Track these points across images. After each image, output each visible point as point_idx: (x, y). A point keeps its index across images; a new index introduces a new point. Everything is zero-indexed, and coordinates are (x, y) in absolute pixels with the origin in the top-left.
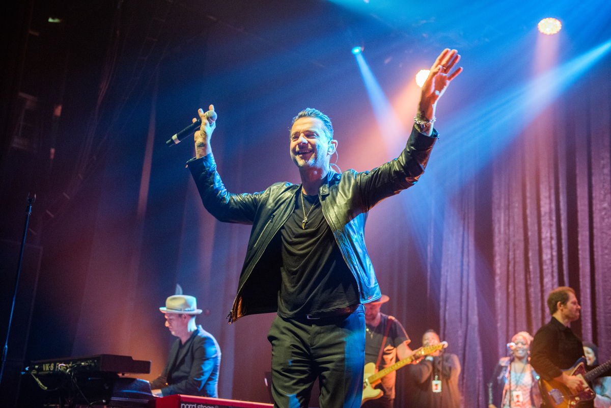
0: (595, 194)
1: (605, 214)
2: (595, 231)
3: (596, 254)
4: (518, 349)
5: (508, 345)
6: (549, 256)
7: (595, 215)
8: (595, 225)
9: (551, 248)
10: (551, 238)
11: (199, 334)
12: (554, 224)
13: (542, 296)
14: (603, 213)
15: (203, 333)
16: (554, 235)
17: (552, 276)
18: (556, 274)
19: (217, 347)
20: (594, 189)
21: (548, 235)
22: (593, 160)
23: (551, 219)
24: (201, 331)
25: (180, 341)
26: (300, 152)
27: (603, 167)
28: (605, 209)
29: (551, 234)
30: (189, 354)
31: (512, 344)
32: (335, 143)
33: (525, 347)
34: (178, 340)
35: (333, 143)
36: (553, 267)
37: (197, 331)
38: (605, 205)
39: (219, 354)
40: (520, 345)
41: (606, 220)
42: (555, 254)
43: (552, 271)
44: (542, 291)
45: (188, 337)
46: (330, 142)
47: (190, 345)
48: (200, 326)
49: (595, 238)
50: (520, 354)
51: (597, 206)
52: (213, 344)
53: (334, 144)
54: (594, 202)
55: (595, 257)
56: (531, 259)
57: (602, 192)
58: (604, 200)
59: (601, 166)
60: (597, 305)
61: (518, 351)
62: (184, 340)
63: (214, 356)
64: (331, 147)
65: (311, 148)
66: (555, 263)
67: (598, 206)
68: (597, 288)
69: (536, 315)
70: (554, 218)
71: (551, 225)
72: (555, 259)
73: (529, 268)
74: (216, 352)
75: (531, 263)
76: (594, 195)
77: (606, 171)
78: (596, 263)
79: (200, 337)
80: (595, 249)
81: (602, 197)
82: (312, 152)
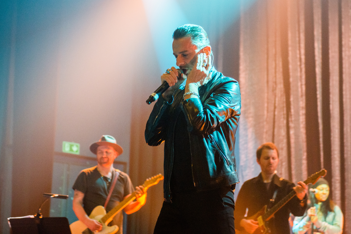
2: (344, 76)
3: (344, 97)
7: (344, 61)
20: (343, 36)
22: (343, 10)
54: (343, 49)
55: (344, 100)
56: (292, 103)
60: (345, 144)
67: (347, 53)
68: (345, 129)
73: (290, 112)
75: (292, 107)
76: (343, 43)
78: (345, 106)
80: (344, 93)
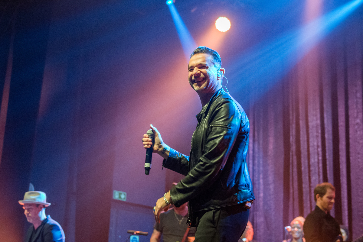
0: (350, 113)
1: (358, 128)
4: (294, 232)
5: (286, 228)
6: (316, 160)
8: (350, 136)
9: (318, 154)
10: (318, 146)
11: (48, 222)
12: (320, 135)
13: (310, 190)
14: (356, 127)
15: (52, 221)
16: (320, 144)
17: (319, 175)
18: (321, 174)
19: (62, 232)
21: (315, 144)
23: (318, 132)
24: (49, 220)
25: (34, 228)
26: (195, 81)
27: (356, 93)
28: (357, 124)
29: (317, 143)
30: (40, 238)
31: (289, 227)
32: (223, 70)
33: (301, 230)
34: (31, 226)
35: (221, 70)
36: (319, 168)
37: (46, 220)
38: (358, 121)
39: (64, 238)
40: (296, 229)
41: (359, 133)
42: (320, 158)
43: (319, 172)
44: (310, 187)
45: (40, 224)
46: (219, 70)
47: (41, 229)
48: (49, 216)
49: (351, 146)
50: (296, 235)
51: (352, 122)
52: (59, 230)
53: (222, 72)
54: (350, 118)
57: (356, 111)
58: (357, 117)
59: (355, 91)
61: (294, 233)
62: (36, 226)
63: (59, 239)
64: (220, 74)
65: (203, 76)
66: (321, 165)
69: (307, 205)
70: (320, 131)
71: (317, 136)
72: (321, 162)
74: (61, 236)
77: (359, 95)
79: (48, 224)
81: (355, 115)
82: (205, 80)
